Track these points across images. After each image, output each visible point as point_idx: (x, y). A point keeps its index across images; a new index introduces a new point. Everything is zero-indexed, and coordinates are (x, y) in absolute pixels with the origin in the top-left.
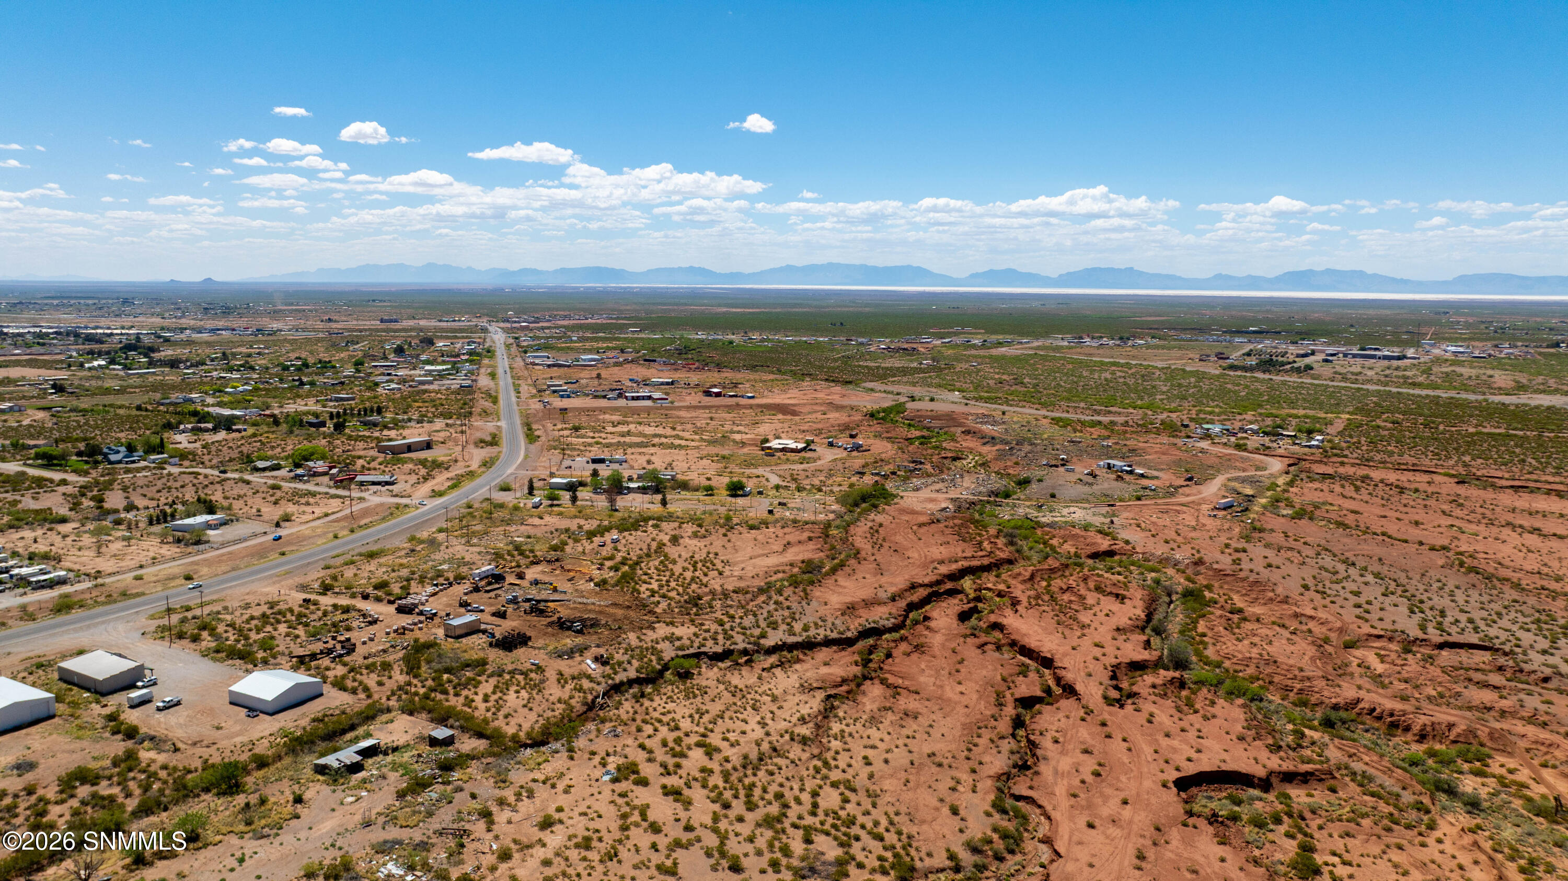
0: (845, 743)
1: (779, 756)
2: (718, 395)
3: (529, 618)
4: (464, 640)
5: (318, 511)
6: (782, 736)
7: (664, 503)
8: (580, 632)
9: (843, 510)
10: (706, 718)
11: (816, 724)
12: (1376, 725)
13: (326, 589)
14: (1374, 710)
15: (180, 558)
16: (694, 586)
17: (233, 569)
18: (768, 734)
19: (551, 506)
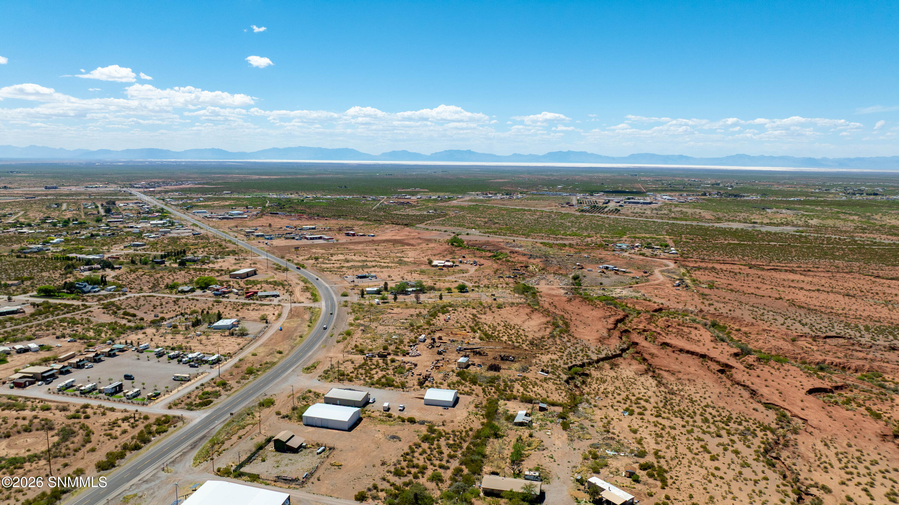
0: (686, 392)
2: (354, 235)
6: (660, 393)
9: (523, 296)
10: (623, 389)
11: (664, 387)
12: (837, 368)
14: (832, 363)
18: (654, 392)
19: (384, 303)
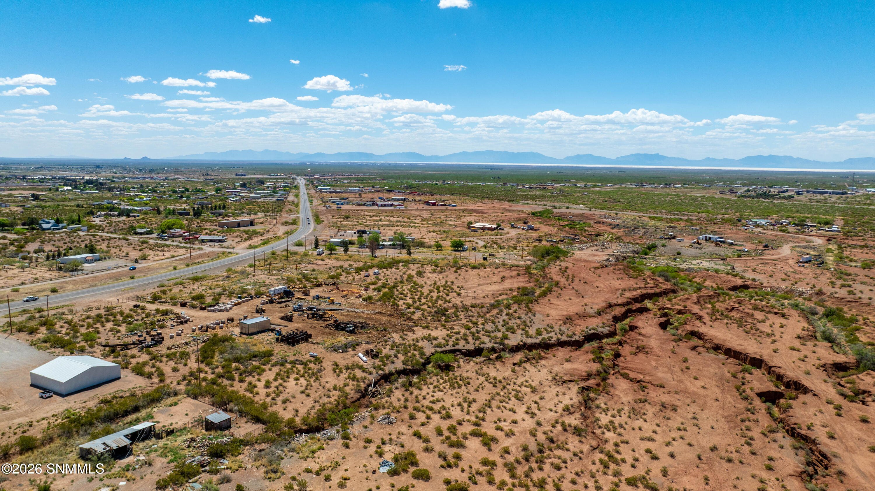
0: (620, 435)
1: (558, 447)
2: (434, 204)
3: (311, 321)
4: (255, 337)
5: (167, 255)
6: (554, 427)
7: (409, 253)
8: (352, 332)
9: (536, 259)
10: (474, 407)
11: (582, 415)
13: (155, 299)
15: (55, 279)
16: (440, 302)
17: (92, 286)
18: (539, 424)
19: (330, 254)
